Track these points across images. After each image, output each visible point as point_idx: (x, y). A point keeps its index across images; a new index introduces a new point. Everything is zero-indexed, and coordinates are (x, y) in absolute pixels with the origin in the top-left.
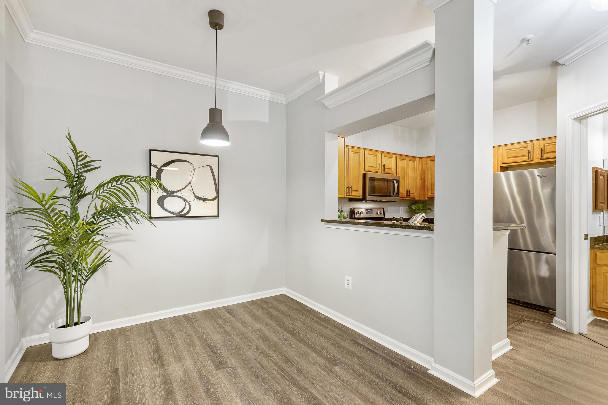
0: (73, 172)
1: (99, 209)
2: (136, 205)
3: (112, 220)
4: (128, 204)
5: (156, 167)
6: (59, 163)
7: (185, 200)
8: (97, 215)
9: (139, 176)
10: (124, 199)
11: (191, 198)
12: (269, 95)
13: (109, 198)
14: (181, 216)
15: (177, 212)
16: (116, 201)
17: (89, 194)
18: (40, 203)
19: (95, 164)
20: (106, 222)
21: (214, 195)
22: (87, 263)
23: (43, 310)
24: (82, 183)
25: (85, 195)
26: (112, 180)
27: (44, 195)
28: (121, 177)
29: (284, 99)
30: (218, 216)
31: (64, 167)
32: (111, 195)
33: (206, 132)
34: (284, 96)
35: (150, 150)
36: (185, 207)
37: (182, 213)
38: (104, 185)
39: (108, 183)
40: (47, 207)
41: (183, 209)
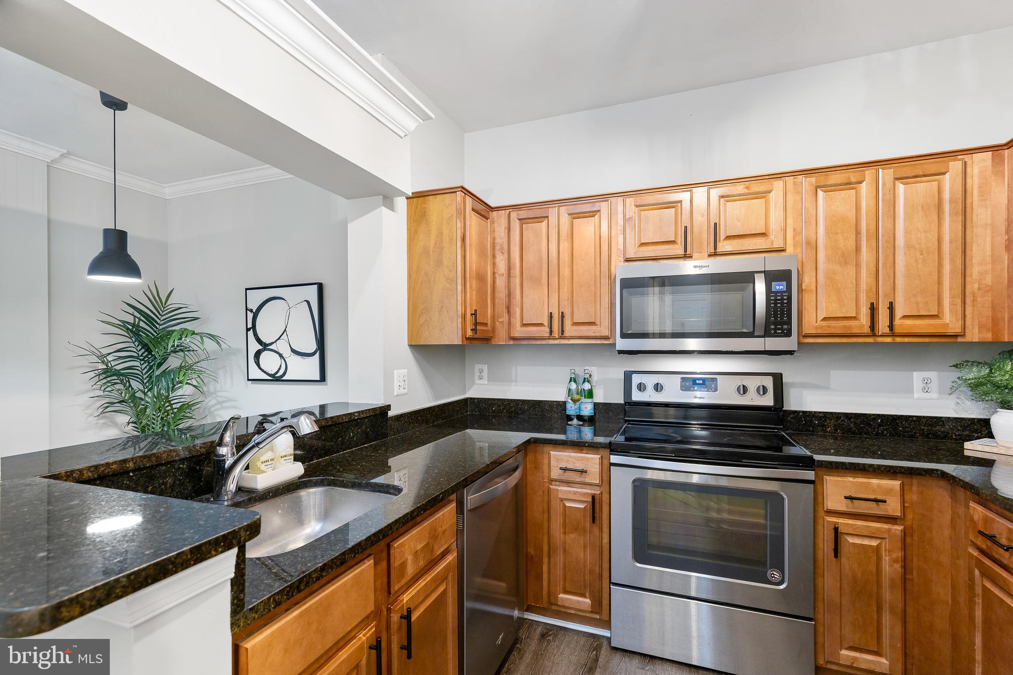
5: (251, 311)
7: (281, 356)
11: (287, 353)
14: (276, 378)
15: (273, 372)
30: (322, 380)
35: (247, 289)
36: (281, 366)
37: (279, 374)
41: (280, 369)
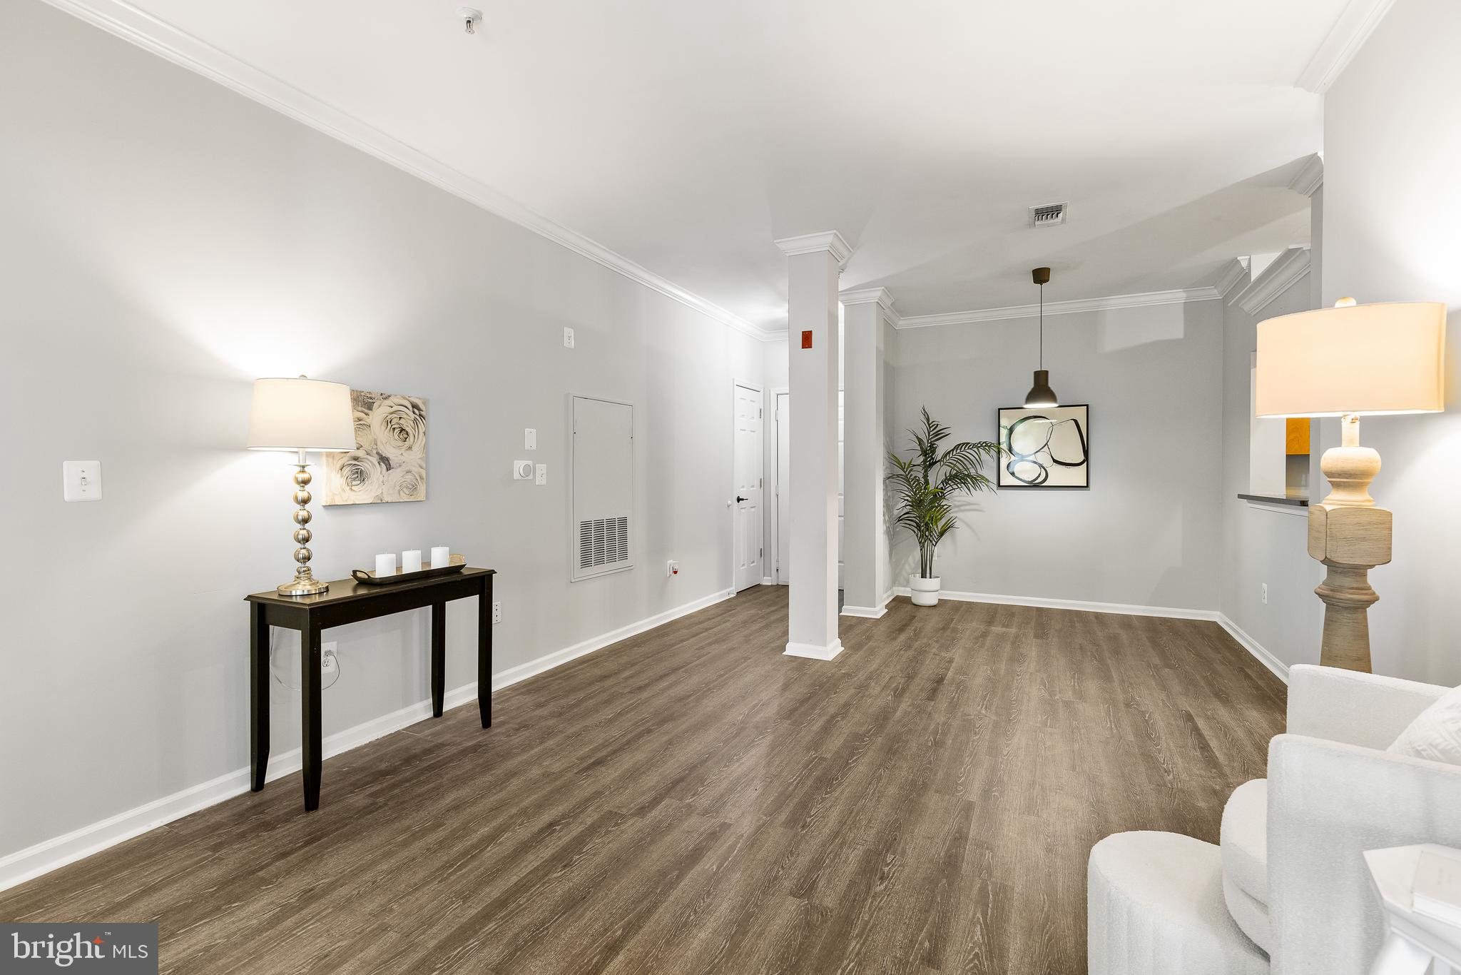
0: (925, 441)
1: (948, 475)
2: (980, 472)
3: (955, 487)
4: (973, 471)
5: (1005, 428)
6: (917, 437)
7: (1041, 466)
8: (946, 481)
9: (979, 443)
10: (969, 466)
11: (1047, 462)
12: (1184, 295)
13: (955, 465)
14: (1034, 485)
15: (1030, 480)
16: (961, 468)
17: (938, 461)
18: (903, 469)
19: (946, 432)
20: (950, 488)
21: (1082, 458)
22: (937, 526)
23: (907, 567)
24: (933, 451)
25: (936, 462)
26: (956, 447)
27: (905, 464)
28: (964, 444)
29: (1215, 291)
30: (1087, 486)
31: (920, 440)
32: (957, 462)
33: (1033, 396)
34: (1215, 288)
35: (999, 409)
36: (1040, 474)
37: (1037, 481)
38: (949, 452)
39: (953, 450)
40: (907, 473)
41: (1039, 476)
